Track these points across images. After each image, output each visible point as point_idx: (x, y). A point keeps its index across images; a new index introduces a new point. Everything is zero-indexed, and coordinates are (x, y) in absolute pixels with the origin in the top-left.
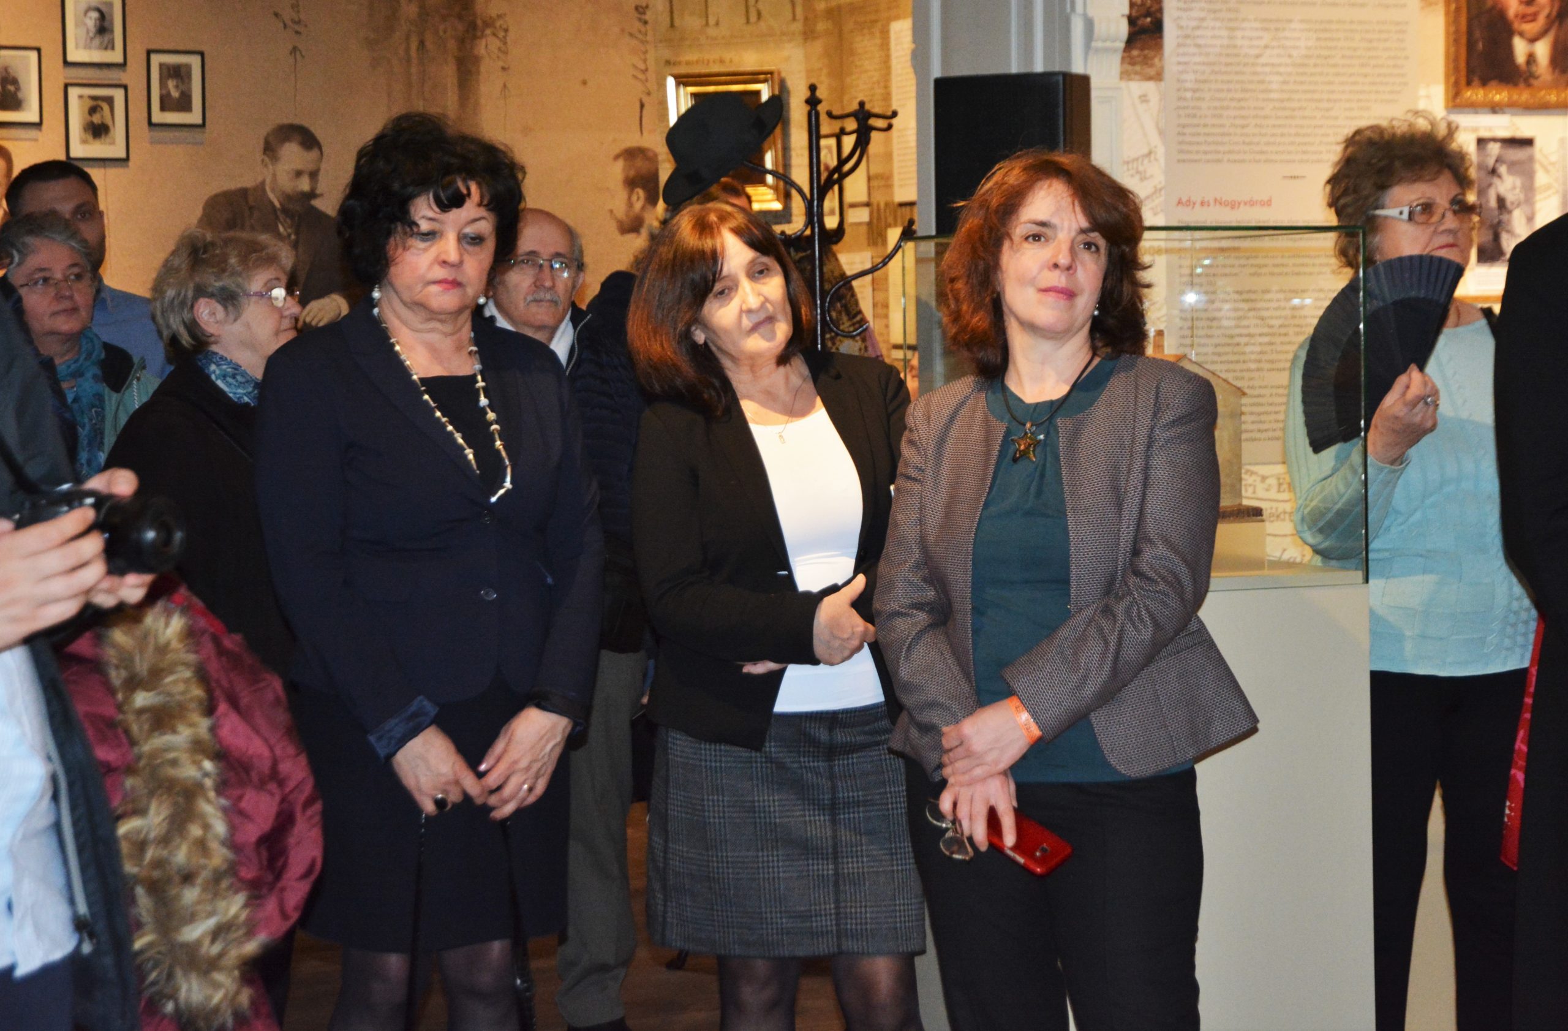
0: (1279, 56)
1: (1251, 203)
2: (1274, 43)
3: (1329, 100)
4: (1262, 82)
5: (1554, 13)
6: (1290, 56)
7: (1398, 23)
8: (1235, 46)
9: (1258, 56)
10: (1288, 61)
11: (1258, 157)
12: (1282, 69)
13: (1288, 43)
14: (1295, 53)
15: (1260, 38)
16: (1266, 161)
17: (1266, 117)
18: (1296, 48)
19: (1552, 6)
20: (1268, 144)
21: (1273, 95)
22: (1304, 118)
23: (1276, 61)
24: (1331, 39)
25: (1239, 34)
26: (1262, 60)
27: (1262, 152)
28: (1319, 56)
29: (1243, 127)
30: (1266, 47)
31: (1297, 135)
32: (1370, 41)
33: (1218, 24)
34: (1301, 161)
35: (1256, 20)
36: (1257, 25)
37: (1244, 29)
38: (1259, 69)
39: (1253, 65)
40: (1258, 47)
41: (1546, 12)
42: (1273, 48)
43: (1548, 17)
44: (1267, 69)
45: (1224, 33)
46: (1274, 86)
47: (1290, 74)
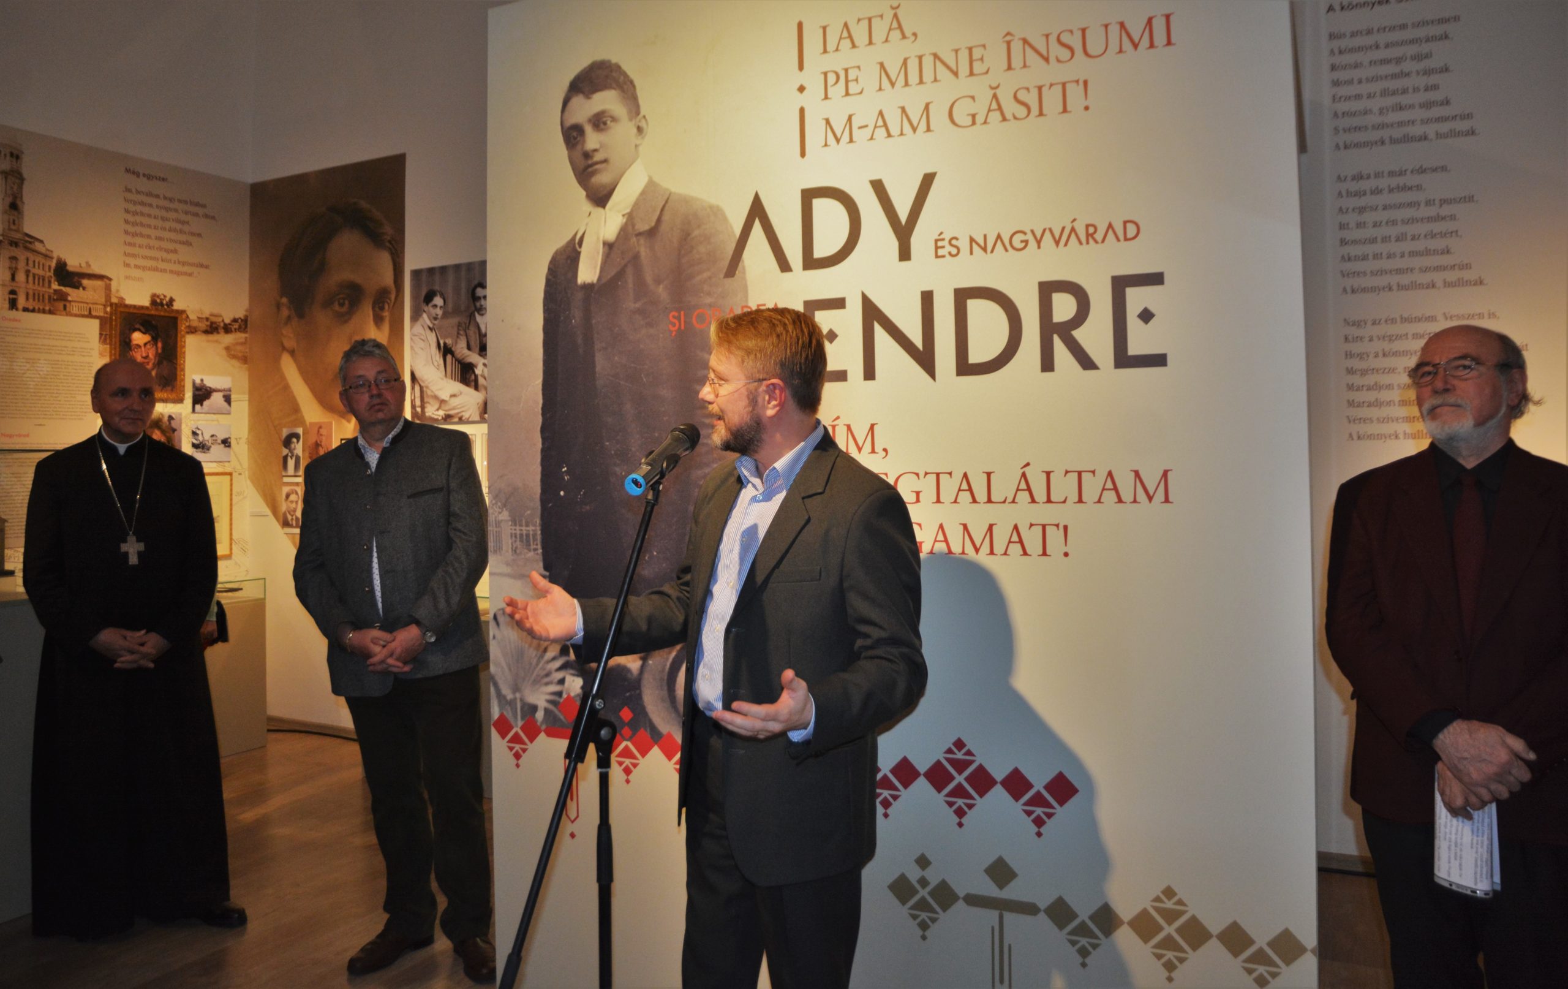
0: (34, 374)
1: (20, 436)
2: (32, 369)
3: (57, 393)
4: (26, 384)
5: (156, 363)
6: (39, 374)
7: (89, 363)
8: (13, 369)
9: (24, 374)
10: (38, 376)
11: (22, 416)
12: (35, 379)
13: (39, 369)
14: (41, 373)
15: (25, 366)
16: (27, 418)
17: (27, 399)
18: (41, 371)
19: (155, 360)
20: (28, 411)
21: (32, 390)
22: (45, 400)
23: (33, 376)
24: (59, 368)
25: (15, 364)
26: (27, 375)
27: (25, 414)
28: (53, 375)
29: (16, 403)
30: (28, 370)
31: (42, 407)
32: (76, 369)
33: (5, 359)
34: (44, 418)
35: (23, 358)
36: (24, 360)
37: (16, 362)
38: (24, 379)
39: (22, 377)
40: (24, 370)
41: (153, 361)
42: (31, 370)
43: (154, 364)
44: (28, 379)
45: (8, 363)
46: (31, 386)
47: (39, 382)
